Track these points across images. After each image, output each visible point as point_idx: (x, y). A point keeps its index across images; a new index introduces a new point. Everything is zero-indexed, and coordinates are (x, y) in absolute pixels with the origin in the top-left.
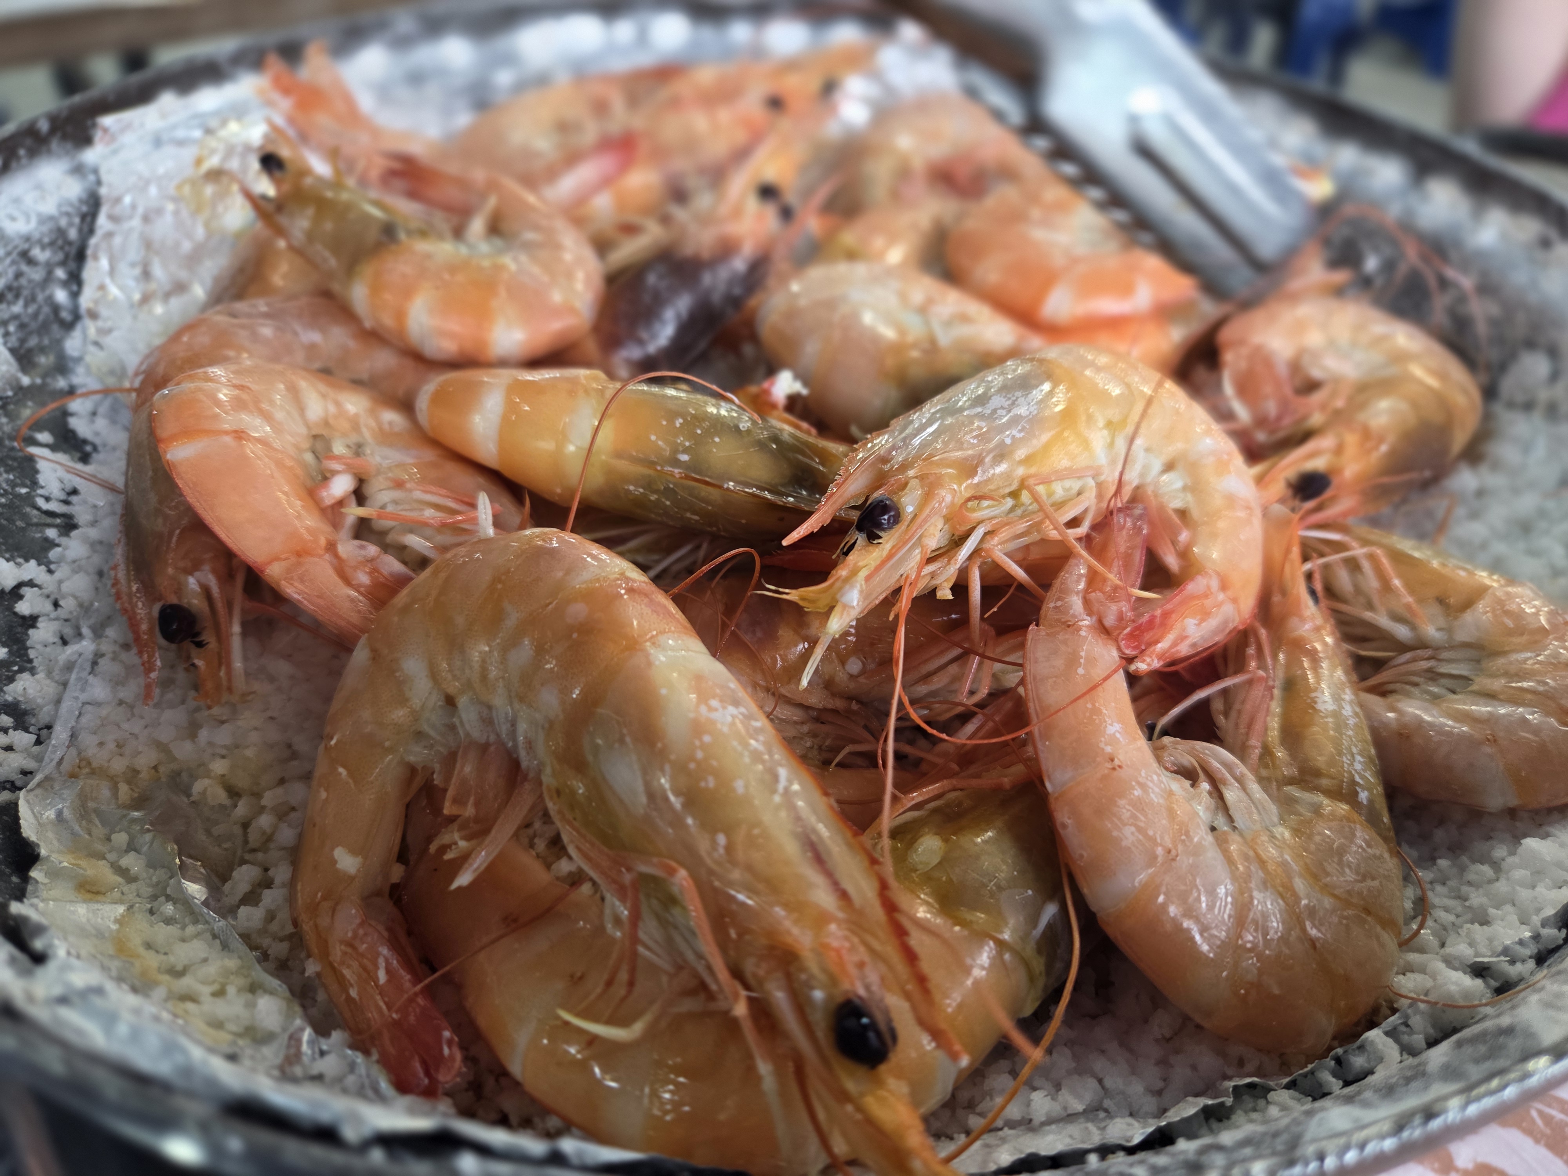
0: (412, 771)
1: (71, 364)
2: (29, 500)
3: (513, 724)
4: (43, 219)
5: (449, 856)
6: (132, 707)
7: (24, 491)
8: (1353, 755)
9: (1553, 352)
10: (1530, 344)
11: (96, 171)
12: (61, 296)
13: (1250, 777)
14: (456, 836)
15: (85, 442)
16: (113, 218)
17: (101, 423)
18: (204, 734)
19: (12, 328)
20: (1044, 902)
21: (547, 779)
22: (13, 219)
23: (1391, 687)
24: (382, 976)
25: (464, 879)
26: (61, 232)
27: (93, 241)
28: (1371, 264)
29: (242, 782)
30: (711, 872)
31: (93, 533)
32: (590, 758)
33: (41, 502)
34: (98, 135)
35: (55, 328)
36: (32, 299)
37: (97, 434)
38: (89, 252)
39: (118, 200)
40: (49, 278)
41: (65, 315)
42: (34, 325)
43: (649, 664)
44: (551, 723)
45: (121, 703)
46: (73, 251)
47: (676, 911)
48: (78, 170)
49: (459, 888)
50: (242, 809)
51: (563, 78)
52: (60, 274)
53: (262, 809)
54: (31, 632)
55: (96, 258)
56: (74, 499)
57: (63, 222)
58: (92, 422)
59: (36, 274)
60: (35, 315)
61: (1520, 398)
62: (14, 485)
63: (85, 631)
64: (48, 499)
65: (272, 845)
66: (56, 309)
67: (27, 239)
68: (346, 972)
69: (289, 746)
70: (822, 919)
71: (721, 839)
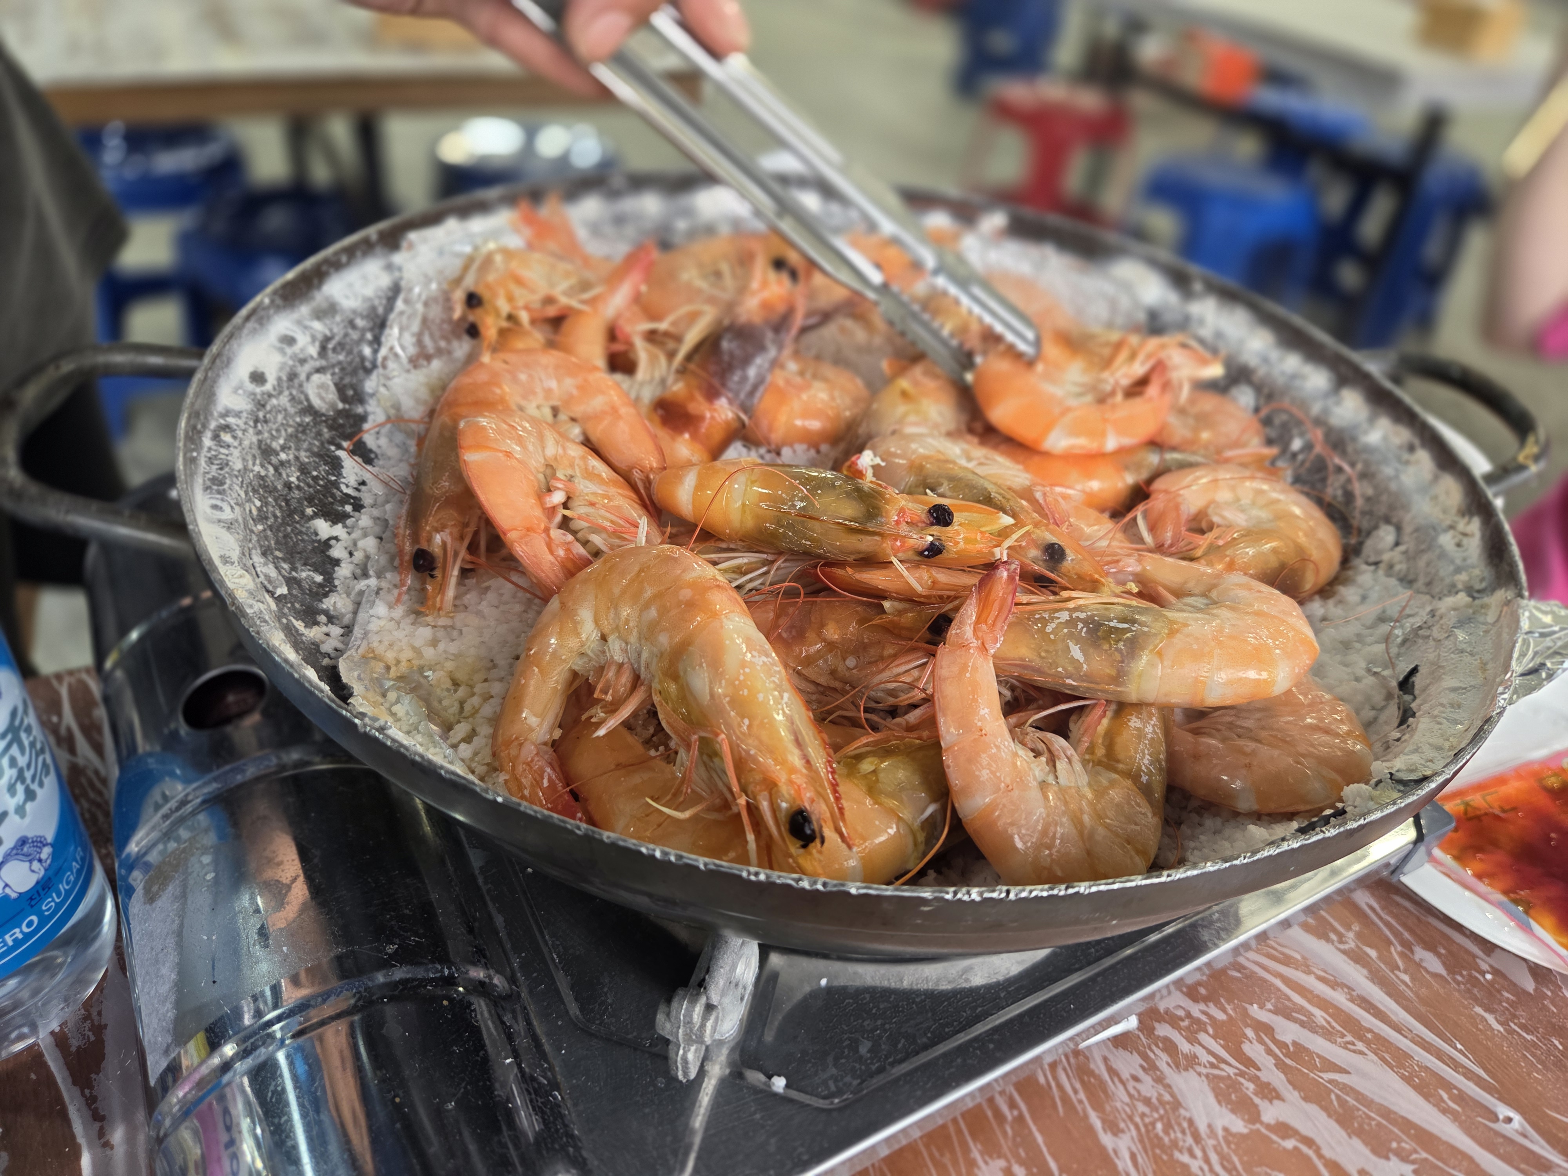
0: (575, 674)
1: (367, 398)
2: (336, 485)
3: (639, 655)
4: (366, 299)
5: (593, 720)
6: (398, 623)
7: (333, 478)
8: (1144, 754)
9: (1399, 528)
10: (1387, 520)
11: (400, 269)
12: (367, 351)
13: (1076, 758)
14: (599, 711)
15: (371, 451)
16: (407, 301)
17: (383, 441)
18: (441, 646)
19: (337, 370)
20: (931, 802)
21: (656, 685)
22: (347, 297)
23: (1203, 730)
24: (546, 783)
25: (601, 732)
26: (373, 309)
27: (392, 316)
28: (1297, 444)
29: (461, 676)
30: (738, 738)
31: (376, 512)
32: (682, 674)
33: (343, 487)
34: (404, 244)
35: (361, 373)
36: (350, 352)
37: (379, 447)
38: (389, 323)
39: (410, 290)
40: (362, 339)
41: (368, 364)
42: (349, 369)
43: (722, 627)
44: (662, 654)
45: (392, 619)
46: (378, 321)
47: (716, 760)
48: (389, 267)
49: (598, 737)
50: (462, 692)
51: (725, 230)
52: (369, 336)
53: (473, 694)
54: (336, 568)
55: (391, 328)
56: (363, 488)
57: (376, 302)
58: (377, 439)
59: (355, 335)
60: (350, 363)
61: (1372, 559)
62: (328, 473)
63: (371, 573)
64: (347, 486)
65: (478, 716)
66: (363, 359)
67: (354, 312)
68: (523, 780)
69: (492, 661)
70: (793, 770)
71: (746, 721)
